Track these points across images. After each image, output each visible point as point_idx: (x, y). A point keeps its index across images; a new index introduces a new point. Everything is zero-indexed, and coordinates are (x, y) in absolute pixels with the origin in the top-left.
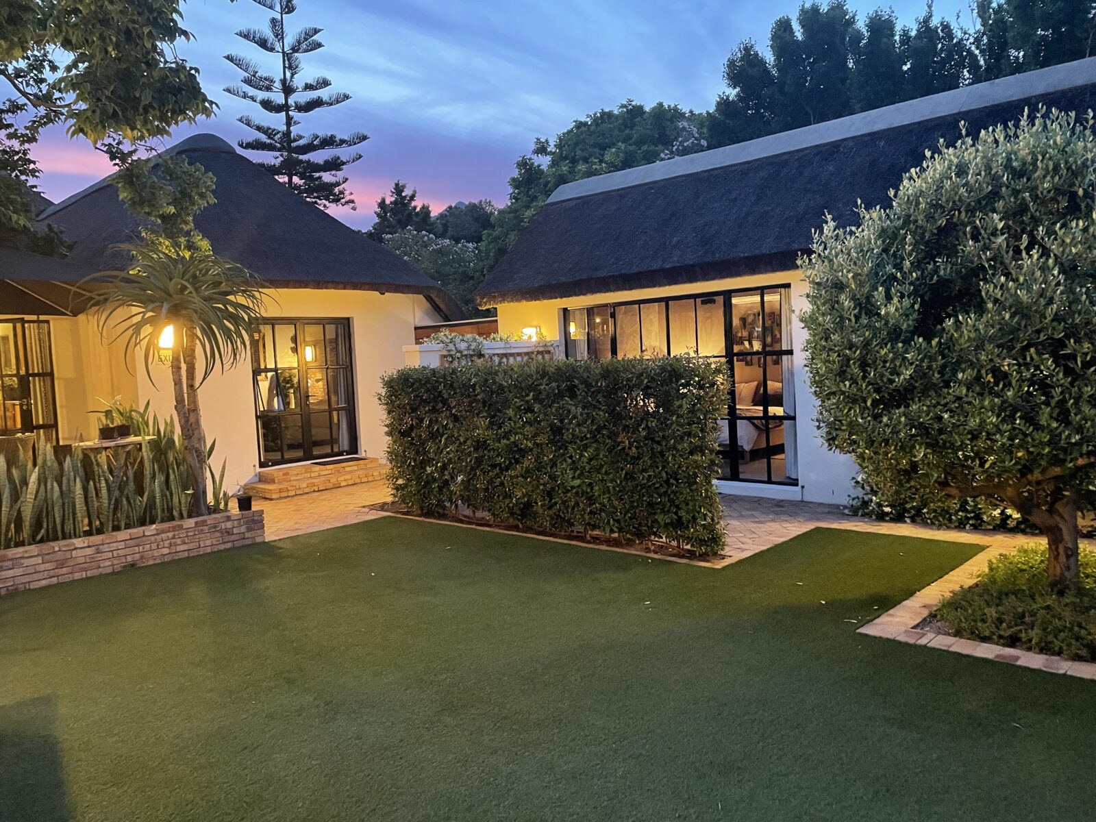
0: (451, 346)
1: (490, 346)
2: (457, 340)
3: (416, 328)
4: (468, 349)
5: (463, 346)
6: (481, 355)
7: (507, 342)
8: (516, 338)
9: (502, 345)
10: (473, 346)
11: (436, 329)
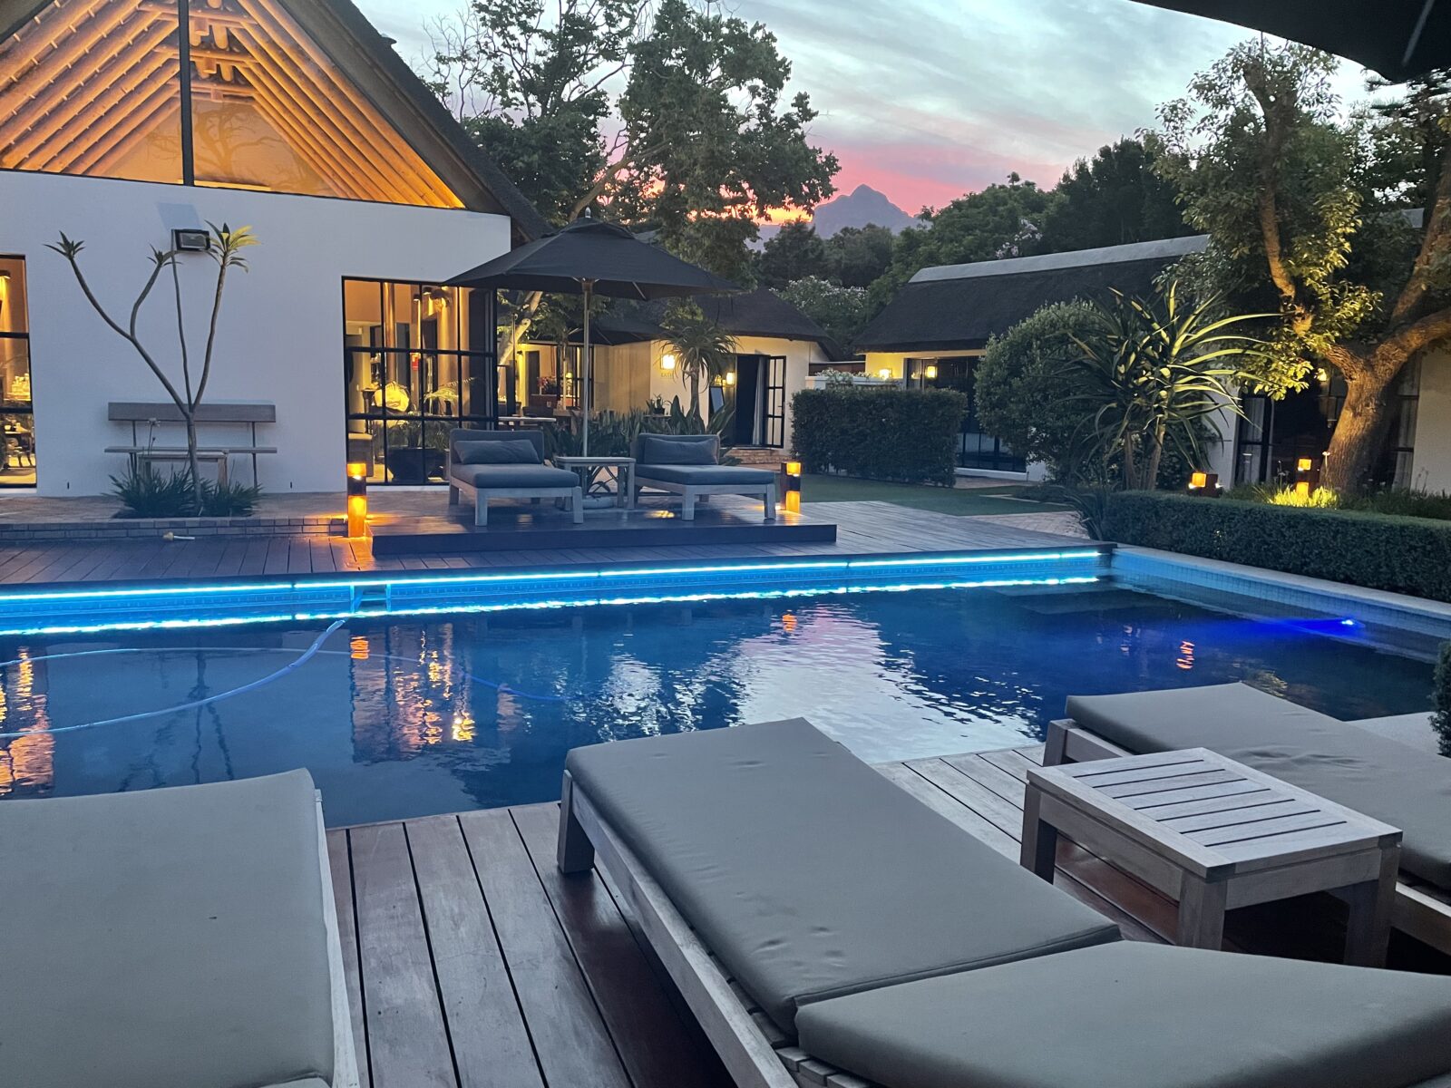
0: (833, 379)
1: (857, 379)
2: (837, 375)
3: (810, 365)
4: (843, 380)
5: (840, 378)
6: (850, 385)
7: (868, 378)
8: (874, 376)
9: (864, 379)
10: (847, 379)
11: (824, 367)
